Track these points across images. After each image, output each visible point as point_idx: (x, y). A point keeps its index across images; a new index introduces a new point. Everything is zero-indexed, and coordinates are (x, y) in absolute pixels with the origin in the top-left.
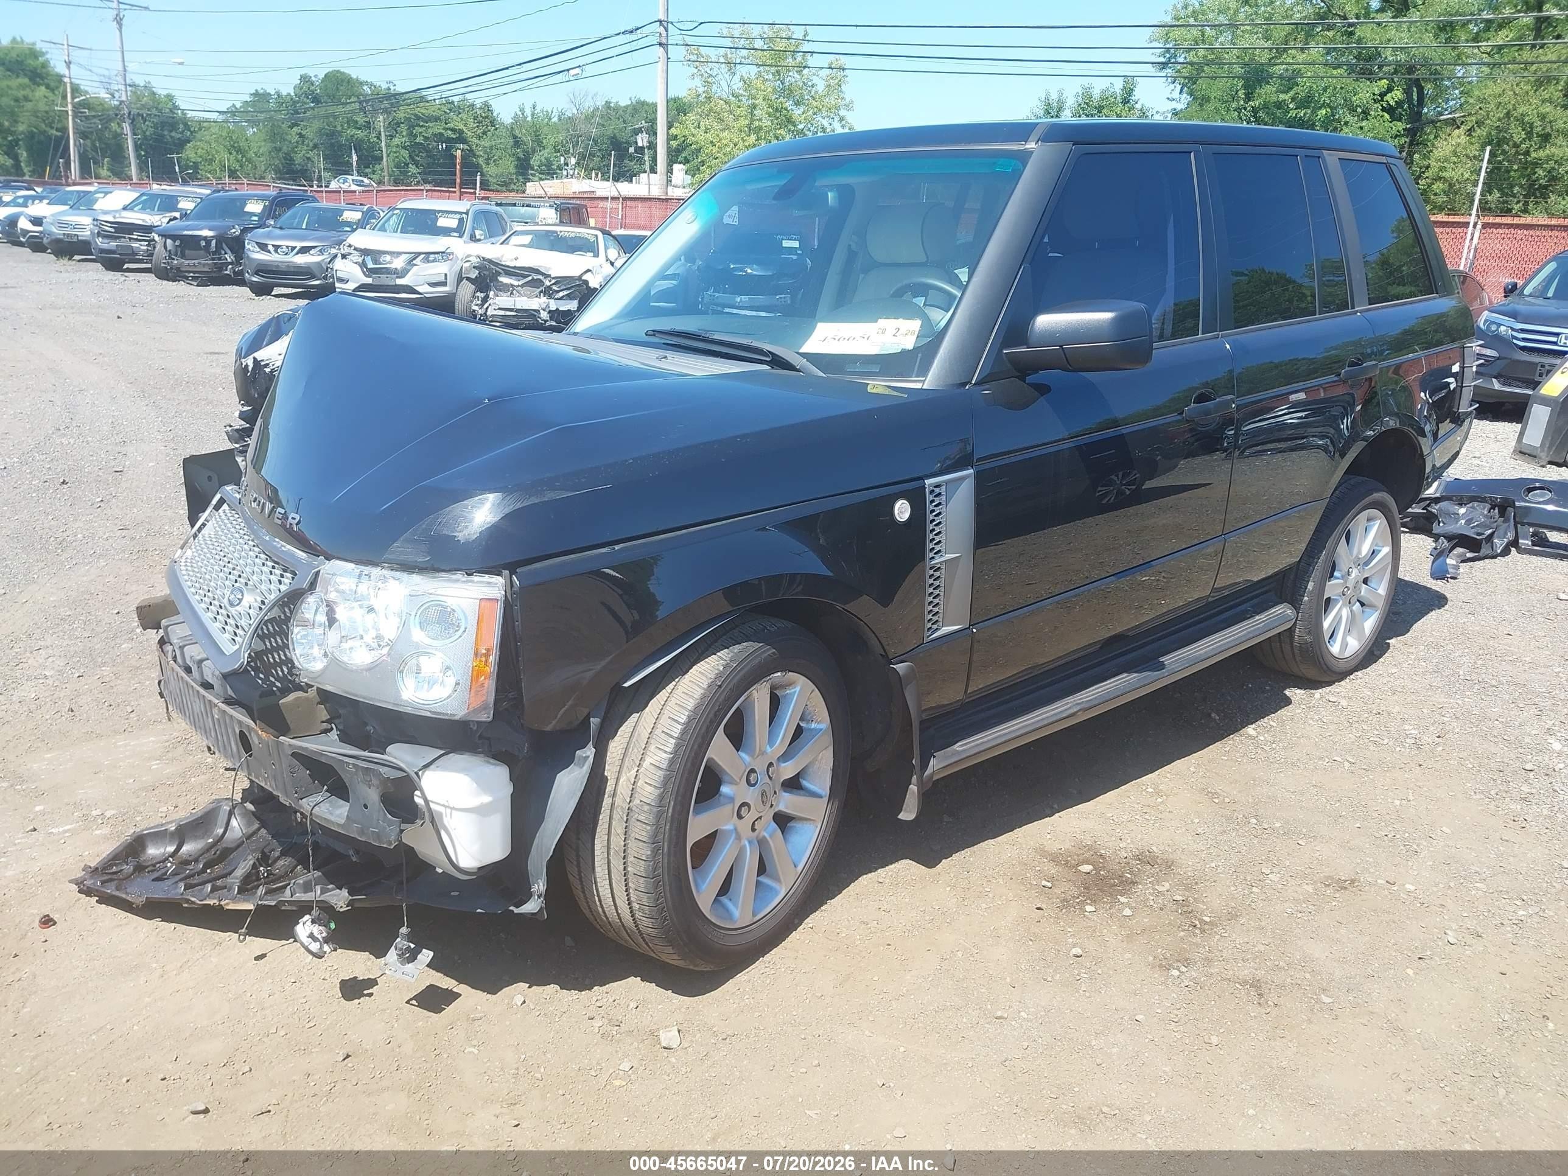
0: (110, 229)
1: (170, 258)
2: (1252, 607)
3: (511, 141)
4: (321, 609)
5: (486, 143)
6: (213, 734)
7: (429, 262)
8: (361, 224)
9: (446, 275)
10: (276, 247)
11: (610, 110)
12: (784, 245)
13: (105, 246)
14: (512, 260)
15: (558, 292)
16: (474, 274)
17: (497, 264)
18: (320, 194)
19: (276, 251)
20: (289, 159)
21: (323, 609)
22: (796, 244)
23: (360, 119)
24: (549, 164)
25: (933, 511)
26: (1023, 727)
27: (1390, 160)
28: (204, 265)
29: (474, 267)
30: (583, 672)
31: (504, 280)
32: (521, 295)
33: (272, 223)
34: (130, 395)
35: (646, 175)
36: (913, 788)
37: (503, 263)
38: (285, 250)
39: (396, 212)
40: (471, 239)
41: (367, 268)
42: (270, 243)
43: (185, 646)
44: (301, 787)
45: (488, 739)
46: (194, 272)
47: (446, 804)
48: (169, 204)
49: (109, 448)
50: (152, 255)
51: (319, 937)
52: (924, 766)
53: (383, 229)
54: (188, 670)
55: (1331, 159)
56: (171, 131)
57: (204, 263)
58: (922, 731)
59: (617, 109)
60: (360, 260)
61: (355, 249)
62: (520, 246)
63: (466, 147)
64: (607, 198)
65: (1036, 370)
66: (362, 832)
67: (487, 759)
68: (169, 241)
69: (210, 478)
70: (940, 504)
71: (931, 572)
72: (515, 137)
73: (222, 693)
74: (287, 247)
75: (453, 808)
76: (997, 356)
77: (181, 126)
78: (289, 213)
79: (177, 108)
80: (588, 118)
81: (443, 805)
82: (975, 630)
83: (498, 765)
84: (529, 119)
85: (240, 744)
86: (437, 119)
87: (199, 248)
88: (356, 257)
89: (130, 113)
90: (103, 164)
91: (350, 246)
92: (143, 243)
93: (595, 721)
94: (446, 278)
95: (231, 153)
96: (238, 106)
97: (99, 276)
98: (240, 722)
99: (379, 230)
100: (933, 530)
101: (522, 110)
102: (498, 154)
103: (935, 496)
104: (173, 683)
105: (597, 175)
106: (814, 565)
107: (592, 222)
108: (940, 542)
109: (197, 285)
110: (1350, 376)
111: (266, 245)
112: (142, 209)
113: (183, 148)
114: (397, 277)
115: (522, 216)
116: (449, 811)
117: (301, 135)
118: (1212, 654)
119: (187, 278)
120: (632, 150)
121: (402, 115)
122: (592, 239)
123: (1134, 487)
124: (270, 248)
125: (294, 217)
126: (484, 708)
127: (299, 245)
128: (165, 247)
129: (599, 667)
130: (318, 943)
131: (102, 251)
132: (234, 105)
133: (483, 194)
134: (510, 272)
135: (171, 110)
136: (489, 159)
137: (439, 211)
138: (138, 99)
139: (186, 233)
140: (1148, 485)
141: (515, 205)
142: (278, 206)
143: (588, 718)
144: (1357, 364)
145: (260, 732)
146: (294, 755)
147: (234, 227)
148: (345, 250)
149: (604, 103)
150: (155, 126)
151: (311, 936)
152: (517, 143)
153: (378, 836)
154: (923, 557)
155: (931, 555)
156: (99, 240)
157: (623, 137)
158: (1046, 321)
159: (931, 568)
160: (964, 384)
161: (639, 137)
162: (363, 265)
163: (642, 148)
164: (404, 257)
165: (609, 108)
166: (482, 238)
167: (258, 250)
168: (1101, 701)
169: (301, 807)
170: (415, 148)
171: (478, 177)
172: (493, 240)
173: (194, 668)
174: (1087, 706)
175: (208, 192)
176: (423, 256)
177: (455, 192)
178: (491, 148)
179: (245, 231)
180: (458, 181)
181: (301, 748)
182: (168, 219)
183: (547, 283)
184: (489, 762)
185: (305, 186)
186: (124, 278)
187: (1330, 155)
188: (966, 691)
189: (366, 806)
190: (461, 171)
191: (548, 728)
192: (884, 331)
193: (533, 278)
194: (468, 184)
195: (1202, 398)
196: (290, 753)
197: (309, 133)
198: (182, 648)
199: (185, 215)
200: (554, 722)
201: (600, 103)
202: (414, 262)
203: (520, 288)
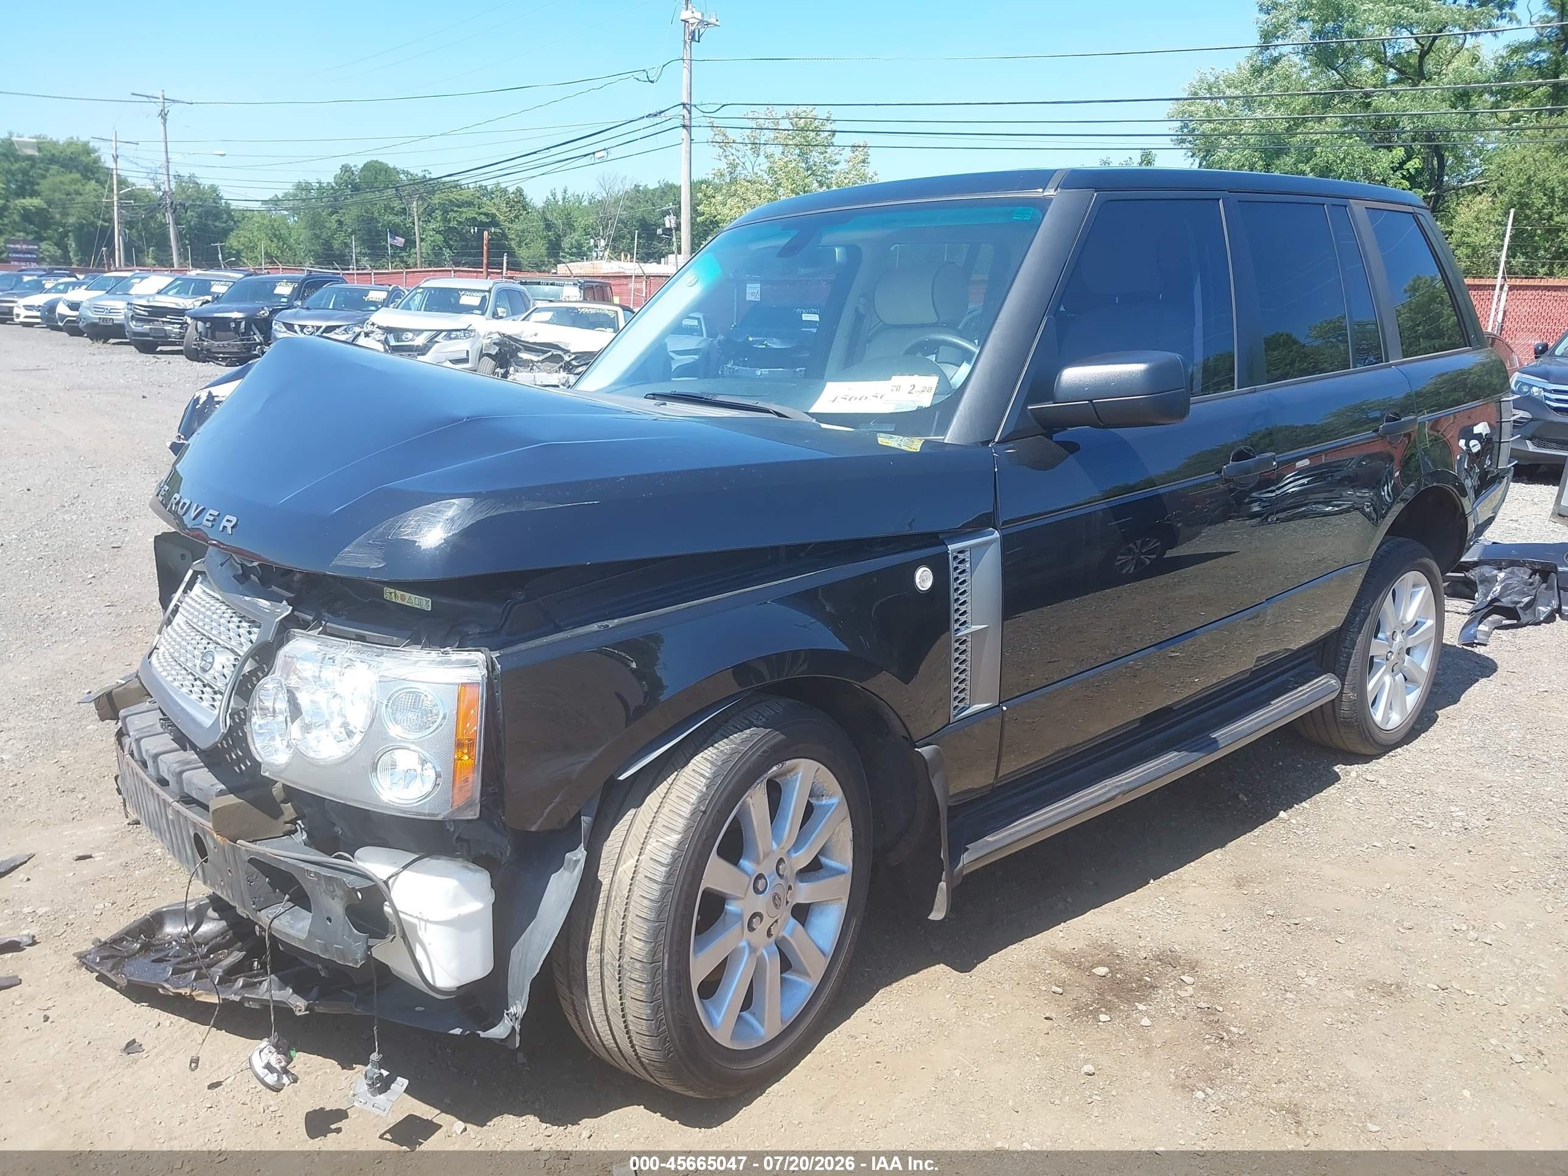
0: (143, 313)
1: (201, 340)
2: (1292, 677)
3: (542, 224)
4: (280, 696)
5: (517, 226)
6: (168, 837)
7: (451, 339)
8: (385, 303)
9: (468, 352)
10: (302, 327)
11: (639, 195)
12: (804, 319)
13: (139, 329)
14: (531, 336)
15: (578, 367)
16: (494, 351)
17: (516, 341)
18: (352, 277)
19: (302, 331)
20: (328, 245)
21: (283, 697)
22: (816, 318)
23: (397, 205)
24: (580, 246)
25: (957, 579)
26: (1059, 813)
27: (1417, 210)
28: (233, 346)
29: (494, 344)
30: (572, 764)
31: (524, 356)
32: (540, 370)
33: (300, 304)
34: (142, 472)
35: (674, 256)
36: (943, 885)
37: (522, 339)
38: (310, 329)
39: (420, 290)
40: (493, 317)
41: (389, 346)
42: (296, 323)
43: (141, 738)
44: (260, 897)
45: (467, 841)
46: (223, 353)
47: (420, 916)
48: (202, 287)
49: (111, 524)
50: (184, 337)
51: (278, 1067)
52: (955, 858)
53: (407, 307)
54: (144, 764)
55: (1358, 208)
56: (215, 221)
57: (233, 344)
58: (950, 819)
59: (646, 192)
60: (383, 338)
61: (379, 327)
62: (542, 322)
63: (498, 231)
64: (631, 276)
65: (1063, 426)
66: (325, 949)
67: (466, 863)
68: (200, 324)
69: (183, 556)
70: (964, 571)
71: (957, 645)
72: (546, 220)
73: (177, 791)
74: (313, 327)
75: (427, 921)
76: (1021, 411)
77: (225, 216)
78: (317, 294)
79: (221, 198)
80: (617, 201)
81: (416, 917)
82: (1005, 708)
83: (476, 871)
84: (560, 203)
85: (195, 847)
86: (470, 204)
87: (229, 329)
88: (379, 335)
89: (172, 203)
90: (148, 252)
91: (373, 324)
92: (176, 326)
93: (586, 821)
94: (468, 355)
95: (272, 241)
96: (280, 197)
97: (131, 358)
98: (194, 825)
99: (402, 309)
100: (958, 599)
101: (554, 195)
102: (530, 236)
103: (959, 563)
104: (129, 780)
105: (626, 256)
106: (827, 640)
107: (616, 300)
108: (965, 612)
109: (226, 366)
110: (1388, 432)
111: (292, 325)
112: (177, 293)
113: (226, 237)
114: (419, 355)
115: (546, 294)
116: (422, 923)
117: (340, 223)
118: (1256, 728)
119: (217, 359)
120: (659, 231)
121: (436, 201)
122: (612, 315)
123: (1154, 556)
124: (297, 328)
125: (321, 298)
126: (469, 805)
127: (324, 324)
128: (196, 329)
129: (590, 759)
130: (275, 1075)
131: (136, 334)
132: (276, 196)
133: (510, 273)
134: (530, 348)
135: (214, 199)
136: (521, 242)
137: (462, 290)
138: (184, 191)
139: (216, 315)
140: (1170, 553)
141: (539, 284)
142: (307, 287)
143: (579, 815)
144: (1395, 420)
145: (215, 835)
146: (251, 861)
147: (263, 309)
148: (368, 328)
149: (633, 187)
150: (200, 216)
151: (268, 1067)
152: (549, 226)
153: (343, 954)
154: (947, 628)
155: (956, 626)
156: (133, 324)
157: (652, 219)
158: (1073, 375)
159: (956, 641)
160: (986, 443)
161: (667, 219)
162: (386, 342)
163: (670, 229)
164: (426, 335)
165: (638, 191)
166: (505, 315)
167: (285, 329)
168: (1141, 783)
169: (259, 919)
170: (448, 232)
171: (505, 258)
172: (515, 317)
173: (150, 763)
174: (1126, 788)
175: (241, 276)
176: (444, 333)
177: (482, 272)
178: (523, 231)
179: (274, 312)
180: (485, 261)
181: (258, 853)
182: (200, 303)
183: (567, 358)
184: (467, 867)
185: (337, 269)
186: (155, 360)
187: (1356, 204)
188: (997, 773)
189: (329, 919)
190: (488, 251)
191: (533, 829)
192: (898, 388)
193: (552, 354)
194: (494, 264)
195: (1241, 456)
196: (247, 859)
197: (347, 219)
198: (138, 741)
199: (217, 298)
200: (539, 822)
201: (629, 186)
202: (436, 339)
203: (539, 364)
